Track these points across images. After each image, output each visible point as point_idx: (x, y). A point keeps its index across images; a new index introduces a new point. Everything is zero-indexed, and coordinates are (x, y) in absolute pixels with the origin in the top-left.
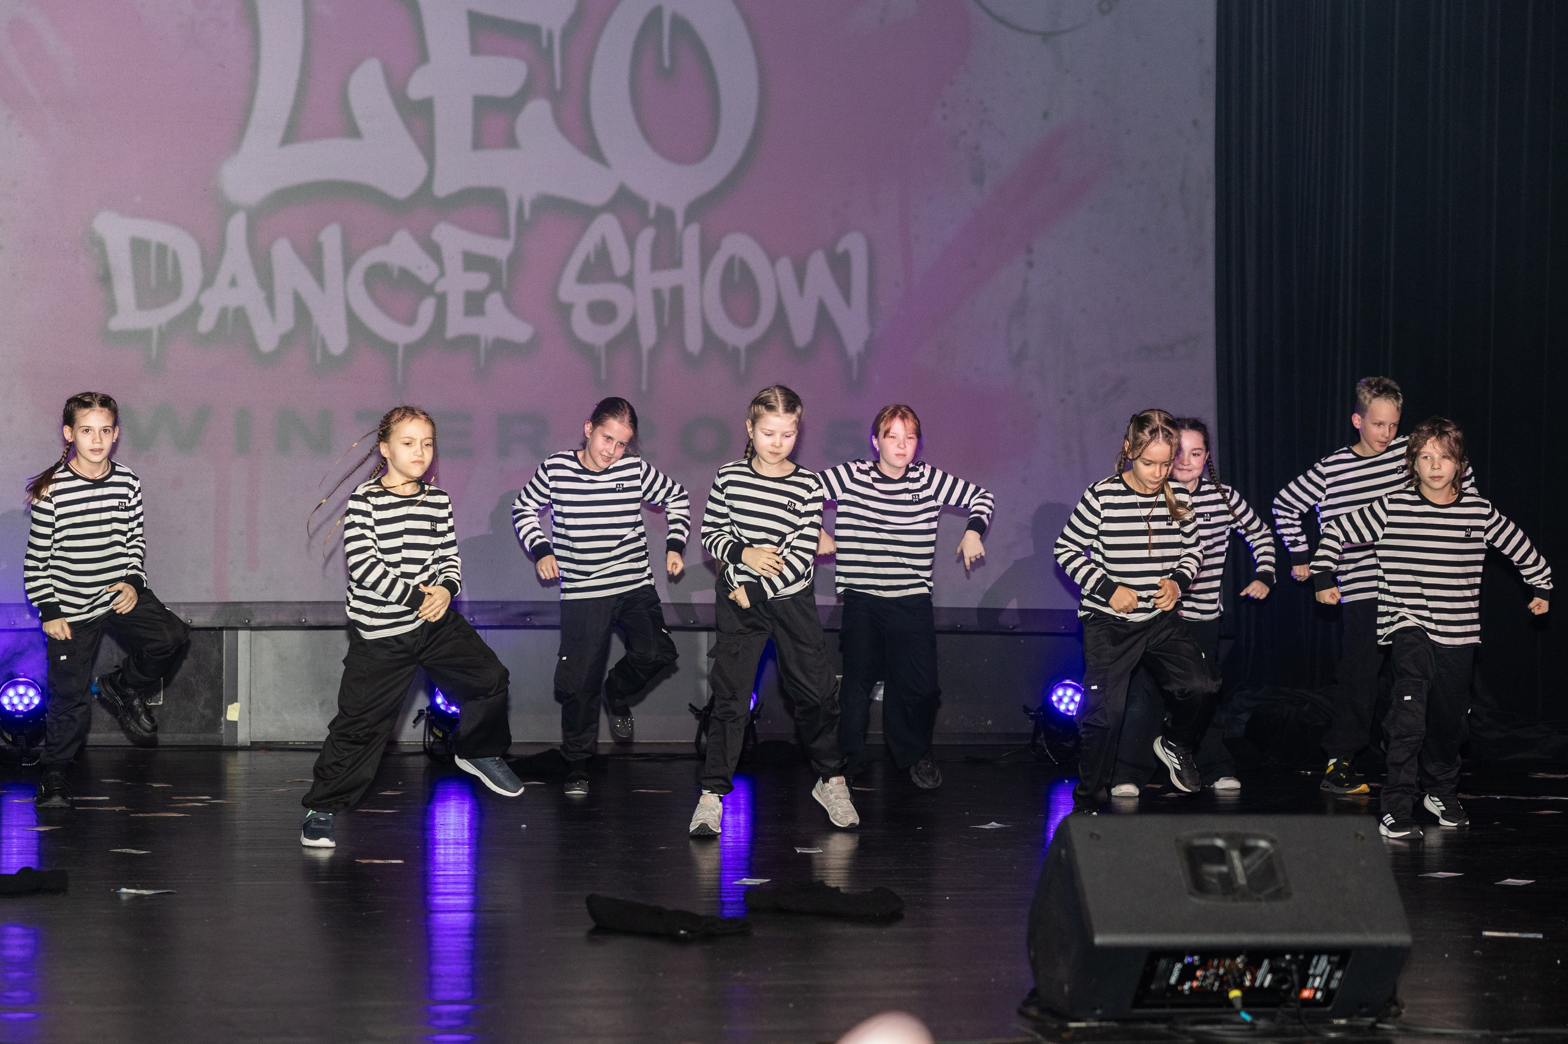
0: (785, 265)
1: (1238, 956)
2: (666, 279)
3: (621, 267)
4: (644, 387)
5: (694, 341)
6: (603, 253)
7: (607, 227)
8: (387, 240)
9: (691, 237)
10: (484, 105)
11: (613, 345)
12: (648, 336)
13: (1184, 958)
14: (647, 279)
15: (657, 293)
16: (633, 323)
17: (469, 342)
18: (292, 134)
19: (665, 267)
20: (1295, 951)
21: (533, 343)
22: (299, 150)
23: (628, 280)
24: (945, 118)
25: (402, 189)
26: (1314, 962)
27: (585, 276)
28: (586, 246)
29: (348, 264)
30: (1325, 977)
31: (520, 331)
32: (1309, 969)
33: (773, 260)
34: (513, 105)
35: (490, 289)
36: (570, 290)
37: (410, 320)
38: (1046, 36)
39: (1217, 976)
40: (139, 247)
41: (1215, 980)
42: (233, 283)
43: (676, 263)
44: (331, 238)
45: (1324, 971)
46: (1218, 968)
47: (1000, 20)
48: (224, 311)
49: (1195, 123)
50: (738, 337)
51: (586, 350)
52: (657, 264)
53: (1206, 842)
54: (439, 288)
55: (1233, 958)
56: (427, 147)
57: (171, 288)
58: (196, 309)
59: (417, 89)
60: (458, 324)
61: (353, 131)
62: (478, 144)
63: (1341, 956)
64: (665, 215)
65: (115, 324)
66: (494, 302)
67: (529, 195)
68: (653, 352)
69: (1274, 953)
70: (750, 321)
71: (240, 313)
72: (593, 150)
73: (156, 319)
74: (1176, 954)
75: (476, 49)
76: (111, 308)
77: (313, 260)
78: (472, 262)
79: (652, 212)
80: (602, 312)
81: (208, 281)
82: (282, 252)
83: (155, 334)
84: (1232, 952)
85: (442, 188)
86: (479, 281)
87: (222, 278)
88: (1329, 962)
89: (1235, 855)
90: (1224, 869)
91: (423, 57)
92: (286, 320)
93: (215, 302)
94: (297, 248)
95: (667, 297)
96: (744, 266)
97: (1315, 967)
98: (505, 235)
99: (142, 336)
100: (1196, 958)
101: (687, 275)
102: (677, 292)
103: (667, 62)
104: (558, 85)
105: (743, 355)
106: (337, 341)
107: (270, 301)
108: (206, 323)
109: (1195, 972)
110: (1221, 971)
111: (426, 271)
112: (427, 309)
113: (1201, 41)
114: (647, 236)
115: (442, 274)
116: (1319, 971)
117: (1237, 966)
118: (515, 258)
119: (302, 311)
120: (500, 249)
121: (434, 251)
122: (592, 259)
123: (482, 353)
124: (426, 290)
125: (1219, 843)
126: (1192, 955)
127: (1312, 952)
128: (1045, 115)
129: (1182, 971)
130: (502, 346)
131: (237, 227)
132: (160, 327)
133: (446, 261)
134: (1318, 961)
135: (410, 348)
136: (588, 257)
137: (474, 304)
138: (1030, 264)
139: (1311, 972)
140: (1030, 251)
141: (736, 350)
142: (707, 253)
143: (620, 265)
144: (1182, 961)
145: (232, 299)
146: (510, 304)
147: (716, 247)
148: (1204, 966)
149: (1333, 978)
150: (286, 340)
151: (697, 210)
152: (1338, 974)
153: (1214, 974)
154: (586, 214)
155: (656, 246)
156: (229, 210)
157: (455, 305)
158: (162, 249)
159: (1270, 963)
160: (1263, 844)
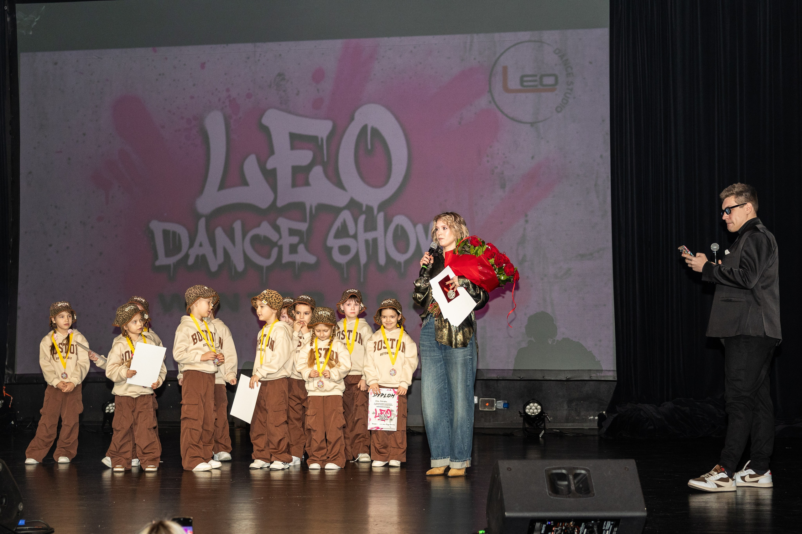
0: (420, 227)
1: (571, 522)
2: (370, 236)
3: (352, 232)
4: (362, 280)
5: (382, 260)
6: (344, 226)
7: (346, 215)
8: (258, 225)
9: (380, 218)
10: (296, 170)
11: (349, 263)
12: (363, 259)
13: (547, 523)
14: (363, 236)
15: (367, 241)
16: (357, 254)
17: (292, 264)
18: (222, 186)
19: (370, 230)
20: (595, 519)
21: (317, 263)
22: (224, 192)
23: (355, 237)
24: (488, 162)
25: (264, 204)
26: (605, 524)
27: (338, 236)
28: (338, 224)
29: (244, 236)
30: (610, 530)
31: (311, 259)
32: (603, 527)
33: (415, 225)
34: (308, 168)
35: (299, 243)
36: (332, 242)
37: (268, 257)
38: (532, 124)
39: (562, 530)
40: (166, 233)
41: (561, 532)
42: (201, 245)
43: (374, 228)
44: (238, 226)
45: (609, 528)
46: (562, 526)
47: (513, 119)
48: (197, 256)
49: (601, 156)
50: (400, 258)
51: (338, 266)
52: (366, 230)
53: (559, 471)
54: (279, 243)
55: (569, 522)
56: (274, 187)
57: (178, 249)
58: (187, 256)
59: (270, 165)
60: (287, 258)
61: (245, 183)
62: (294, 184)
63: (616, 521)
64: (369, 209)
65: (158, 263)
66: (301, 248)
67: (314, 205)
68: (366, 265)
69: (586, 520)
70: (404, 251)
71: (204, 256)
72: (339, 184)
73: (172, 261)
74: (543, 520)
75: (293, 148)
76: (156, 257)
77: (231, 235)
78: (292, 232)
79: (364, 208)
80: (344, 250)
81: (191, 245)
82: (219, 232)
83: (172, 267)
84: (568, 520)
85: (280, 204)
86: (295, 240)
87: (197, 244)
88: (611, 524)
89: (571, 477)
90: (566, 483)
91: (272, 152)
92: (221, 258)
93: (194, 252)
94: (225, 231)
95: (371, 242)
96: (403, 228)
97: (605, 526)
98: (304, 220)
99: (167, 267)
100: (552, 522)
101: (379, 233)
102: (375, 240)
103: (369, 147)
104: (325, 159)
105: (403, 265)
106: (240, 266)
107: (215, 251)
108: (191, 261)
109: (552, 528)
110: (564, 528)
111: (274, 236)
112: (275, 252)
113: (603, 121)
114: (362, 218)
115: (281, 237)
116: (607, 528)
117: (570, 525)
118: (309, 230)
119: (226, 254)
120: (303, 227)
121: (277, 229)
122: (340, 228)
123: (297, 268)
124: (274, 244)
125: (564, 471)
126: (550, 521)
127: (603, 520)
128: (533, 158)
129: (546, 527)
130: (305, 266)
131: (202, 223)
132: (174, 264)
133: (283, 233)
134: (606, 524)
135: (269, 268)
136: (338, 228)
137: (293, 249)
138: (527, 221)
139: (604, 528)
140: (526, 216)
141: (400, 263)
142: (387, 223)
143: (352, 230)
144: (546, 524)
145: (201, 251)
146: (308, 249)
147: (391, 221)
148: (556, 525)
149: (613, 531)
150: (221, 266)
151: (383, 206)
152: (616, 529)
153: (561, 529)
154: (337, 211)
155: (366, 222)
156: (198, 216)
157: (286, 250)
158: (174, 233)
159: (585, 524)
160: (583, 472)
